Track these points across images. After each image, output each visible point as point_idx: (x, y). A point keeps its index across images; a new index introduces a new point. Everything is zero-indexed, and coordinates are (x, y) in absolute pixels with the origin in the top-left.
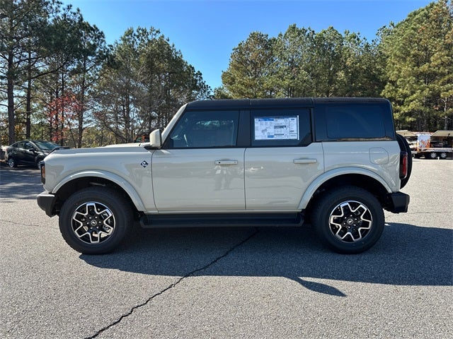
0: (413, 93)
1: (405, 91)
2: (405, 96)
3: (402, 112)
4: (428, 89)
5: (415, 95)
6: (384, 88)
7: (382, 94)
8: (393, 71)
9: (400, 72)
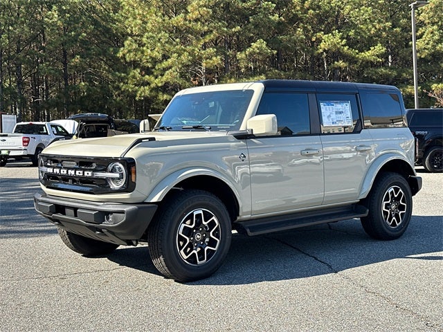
0: (165, 57)
1: (155, 54)
2: (155, 61)
3: (153, 85)
4: (186, 54)
5: (170, 61)
6: (123, 46)
7: (120, 54)
8: (135, 18)
9: (145, 23)
